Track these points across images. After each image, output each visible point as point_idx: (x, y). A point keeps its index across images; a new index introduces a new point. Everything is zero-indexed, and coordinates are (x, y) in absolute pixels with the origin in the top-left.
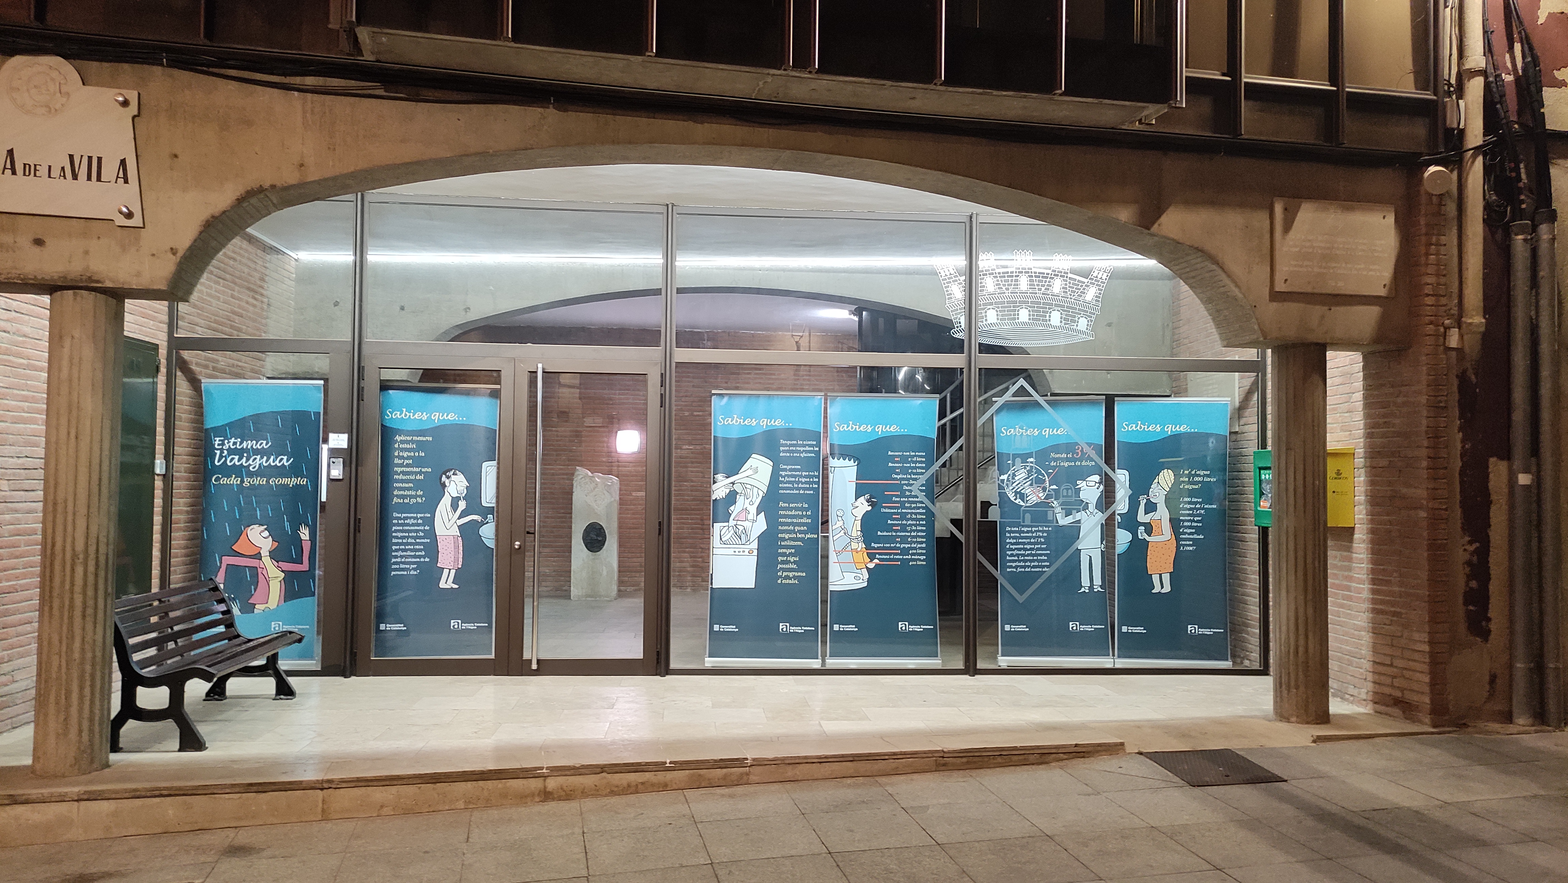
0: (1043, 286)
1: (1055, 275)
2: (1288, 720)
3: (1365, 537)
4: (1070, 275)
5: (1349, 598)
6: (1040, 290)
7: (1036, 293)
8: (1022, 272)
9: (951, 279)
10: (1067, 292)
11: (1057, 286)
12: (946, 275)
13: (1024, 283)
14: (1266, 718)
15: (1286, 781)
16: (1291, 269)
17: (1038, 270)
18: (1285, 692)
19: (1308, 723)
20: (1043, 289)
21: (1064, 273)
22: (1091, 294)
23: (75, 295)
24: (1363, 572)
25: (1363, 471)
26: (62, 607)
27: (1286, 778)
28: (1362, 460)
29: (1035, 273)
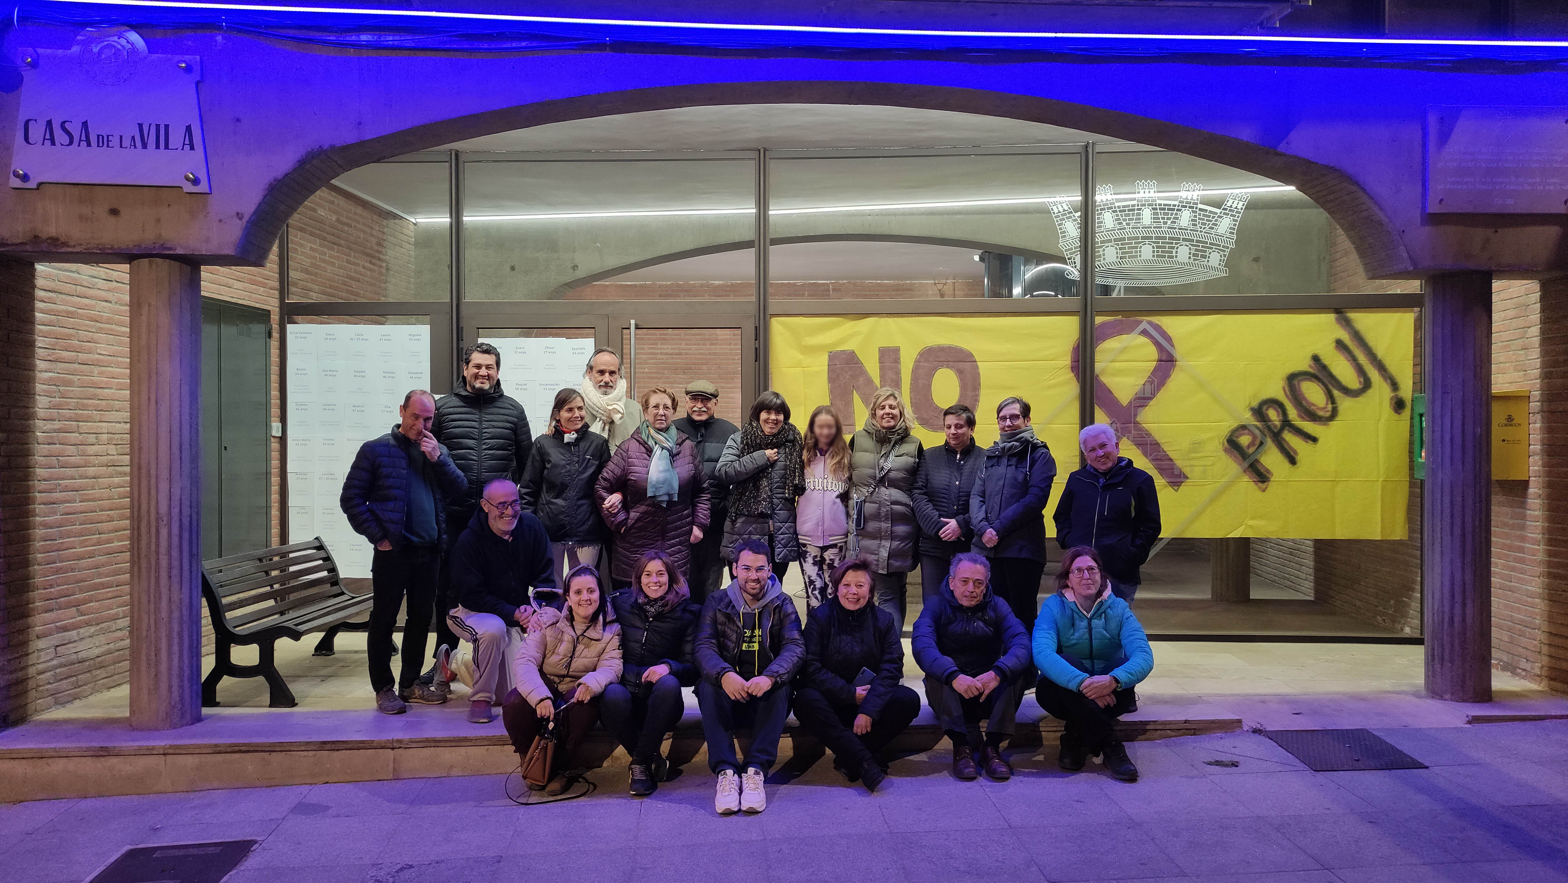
0: (1169, 219)
1: (1183, 206)
2: (1441, 698)
3: (1540, 492)
4: (1200, 206)
5: (1522, 561)
6: (1165, 223)
7: (1161, 227)
8: (1144, 205)
9: (1066, 214)
10: (1196, 225)
11: (1185, 217)
12: (1059, 212)
13: (1147, 216)
14: (1416, 695)
15: (1427, 768)
16: (1448, 186)
17: (1163, 202)
18: (1438, 667)
19: (1464, 701)
20: (1169, 222)
21: (1194, 203)
22: (1225, 225)
23: (150, 263)
24: (1537, 531)
25: (1539, 416)
26: (149, 569)
27: (1427, 764)
28: (1538, 404)
29: (1160, 205)
